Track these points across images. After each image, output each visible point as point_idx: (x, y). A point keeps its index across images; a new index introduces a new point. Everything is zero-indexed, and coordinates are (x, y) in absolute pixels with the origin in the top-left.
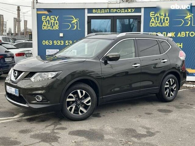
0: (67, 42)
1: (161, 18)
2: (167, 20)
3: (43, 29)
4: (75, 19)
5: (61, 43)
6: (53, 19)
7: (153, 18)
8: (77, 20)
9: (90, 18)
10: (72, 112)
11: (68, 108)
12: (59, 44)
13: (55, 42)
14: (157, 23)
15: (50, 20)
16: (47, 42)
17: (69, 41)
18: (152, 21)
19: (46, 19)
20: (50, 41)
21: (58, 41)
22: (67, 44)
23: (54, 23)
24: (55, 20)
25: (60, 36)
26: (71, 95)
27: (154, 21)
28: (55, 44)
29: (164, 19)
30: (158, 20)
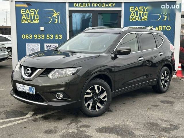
0: (48, 36)
1: (140, 12)
2: (146, 14)
3: (22, 22)
4: (56, 13)
5: (41, 37)
6: (33, 13)
7: (133, 13)
8: (58, 14)
9: (71, 12)
10: (90, 109)
11: (85, 105)
12: (39, 37)
13: (36, 36)
14: (136, 18)
15: (29, 14)
16: (27, 36)
17: (51, 35)
18: (131, 15)
19: (25, 13)
20: (30, 35)
21: (38, 35)
22: (48, 37)
23: (34, 16)
24: (35, 14)
25: (41, 30)
26: (88, 91)
27: (133, 15)
28: (35, 38)
29: (143, 14)
30: (137, 15)
